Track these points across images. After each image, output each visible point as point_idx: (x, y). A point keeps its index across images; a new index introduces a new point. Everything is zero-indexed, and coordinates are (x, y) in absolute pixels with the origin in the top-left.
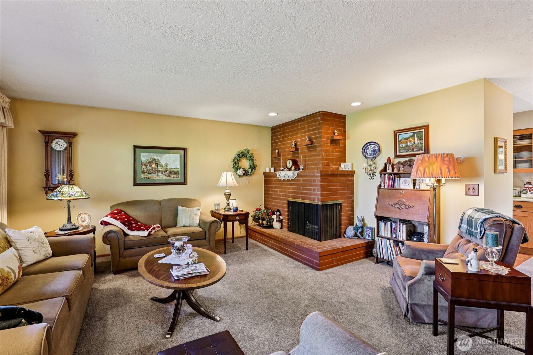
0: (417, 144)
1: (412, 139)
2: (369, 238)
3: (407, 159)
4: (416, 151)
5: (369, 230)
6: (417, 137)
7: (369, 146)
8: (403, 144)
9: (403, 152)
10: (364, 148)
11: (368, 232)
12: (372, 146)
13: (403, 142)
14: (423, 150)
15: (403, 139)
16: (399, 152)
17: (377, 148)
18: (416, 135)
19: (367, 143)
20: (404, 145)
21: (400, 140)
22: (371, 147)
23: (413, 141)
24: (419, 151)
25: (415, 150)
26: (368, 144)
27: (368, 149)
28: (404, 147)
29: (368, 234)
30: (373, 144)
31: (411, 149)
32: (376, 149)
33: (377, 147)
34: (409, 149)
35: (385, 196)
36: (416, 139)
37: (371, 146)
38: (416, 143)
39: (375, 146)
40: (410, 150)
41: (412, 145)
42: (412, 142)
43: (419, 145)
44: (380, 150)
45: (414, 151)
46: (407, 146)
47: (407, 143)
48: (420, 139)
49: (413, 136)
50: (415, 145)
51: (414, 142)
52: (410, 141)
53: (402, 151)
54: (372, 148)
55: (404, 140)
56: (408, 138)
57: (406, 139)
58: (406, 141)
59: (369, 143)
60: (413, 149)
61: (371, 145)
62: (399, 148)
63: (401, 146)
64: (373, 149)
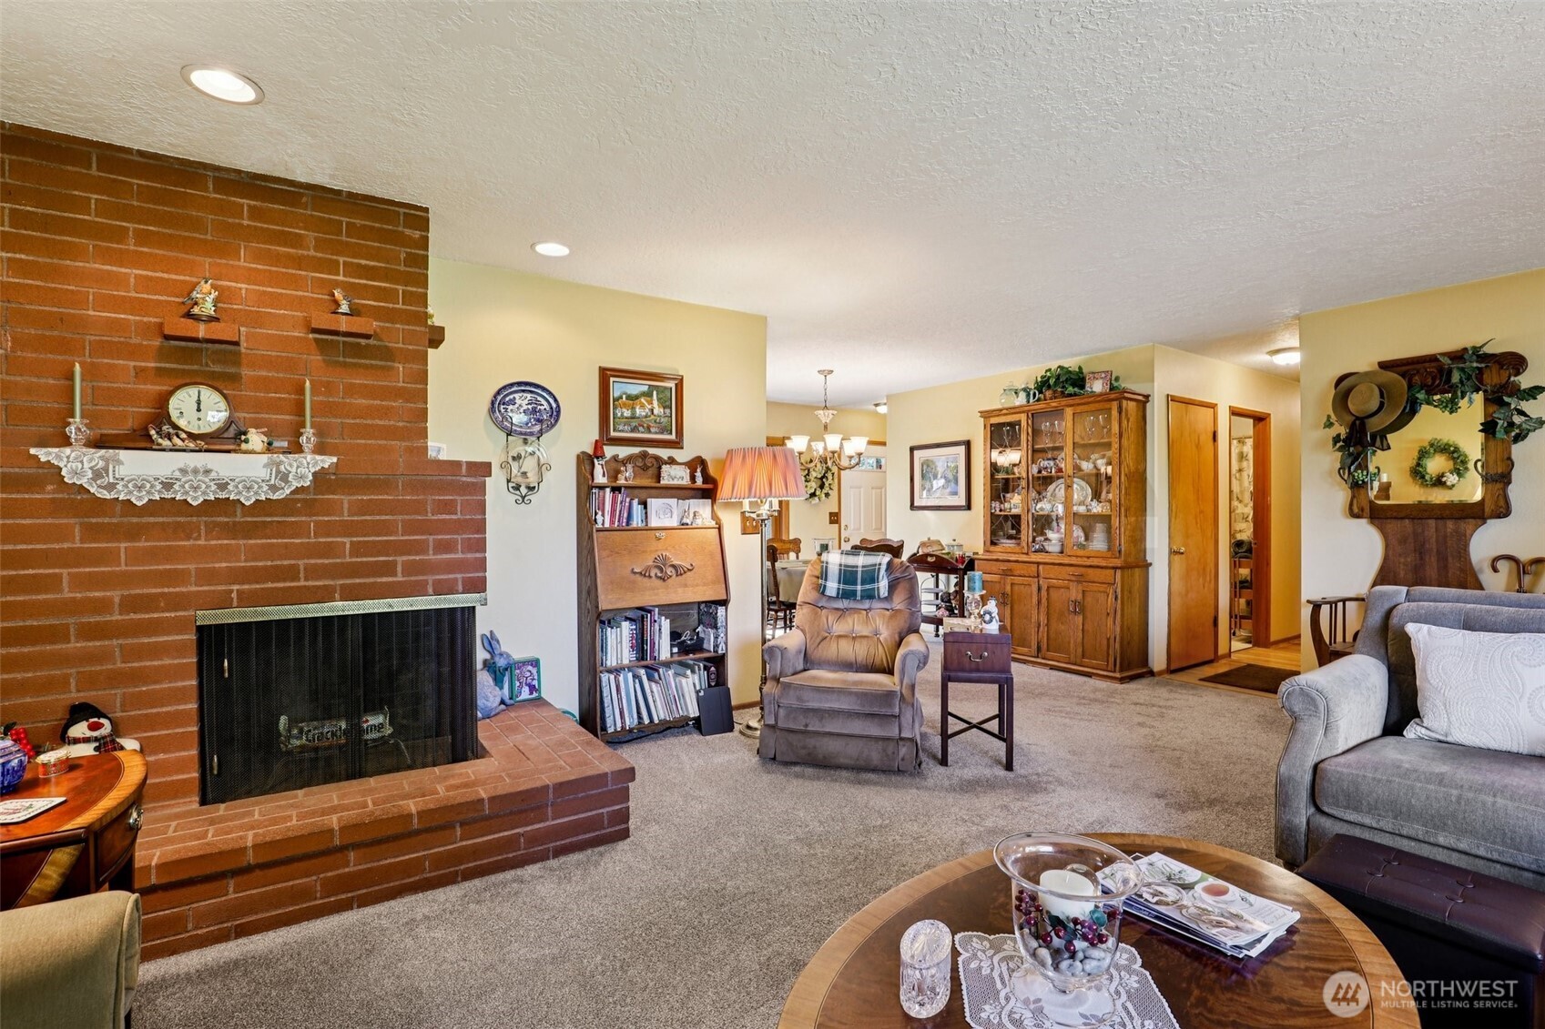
0: (658, 416)
1: (647, 401)
2: (531, 693)
3: (636, 450)
4: (656, 433)
5: (530, 668)
6: (659, 399)
7: (517, 396)
8: (624, 410)
9: (622, 431)
10: (499, 398)
11: (529, 674)
12: (529, 396)
13: (625, 405)
14: (671, 433)
15: (624, 396)
16: (614, 431)
17: (546, 406)
18: (655, 393)
19: (512, 385)
20: (627, 413)
21: (615, 396)
22: (523, 400)
23: (649, 407)
24: (662, 433)
25: (653, 430)
26: (515, 388)
27: (513, 402)
28: (626, 418)
29: (529, 681)
30: (531, 392)
31: (643, 427)
32: (542, 408)
33: (543, 402)
34: (640, 425)
35: (616, 550)
36: (655, 403)
37: (525, 395)
38: (656, 412)
39: (539, 398)
40: (641, 429)
41: (646, 417)
42: (647, 410)
43: (662, 420)
44: (556, 414)
45: (650, 432)
46: (633, 417)
47: (633, 408)
48: (665, 404)
49: (648, 394)
50: (652, 417)
51: (652, 410)
52: (642, 406)
53: (621, 428)
54: (526, 402)
55: (627, 399)
56: (636, 397)
57: (631, 398)
58: (631, 402)
59: (519, 384)
60: (649, 427)
61: (523, 391)
62: (614, 418)
63: (619, 415)
64: (530, 407)
